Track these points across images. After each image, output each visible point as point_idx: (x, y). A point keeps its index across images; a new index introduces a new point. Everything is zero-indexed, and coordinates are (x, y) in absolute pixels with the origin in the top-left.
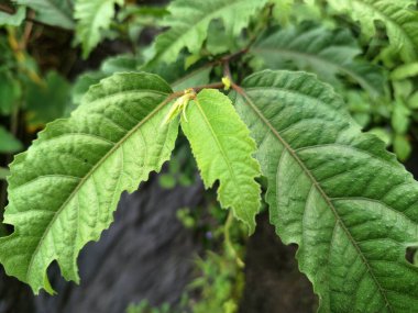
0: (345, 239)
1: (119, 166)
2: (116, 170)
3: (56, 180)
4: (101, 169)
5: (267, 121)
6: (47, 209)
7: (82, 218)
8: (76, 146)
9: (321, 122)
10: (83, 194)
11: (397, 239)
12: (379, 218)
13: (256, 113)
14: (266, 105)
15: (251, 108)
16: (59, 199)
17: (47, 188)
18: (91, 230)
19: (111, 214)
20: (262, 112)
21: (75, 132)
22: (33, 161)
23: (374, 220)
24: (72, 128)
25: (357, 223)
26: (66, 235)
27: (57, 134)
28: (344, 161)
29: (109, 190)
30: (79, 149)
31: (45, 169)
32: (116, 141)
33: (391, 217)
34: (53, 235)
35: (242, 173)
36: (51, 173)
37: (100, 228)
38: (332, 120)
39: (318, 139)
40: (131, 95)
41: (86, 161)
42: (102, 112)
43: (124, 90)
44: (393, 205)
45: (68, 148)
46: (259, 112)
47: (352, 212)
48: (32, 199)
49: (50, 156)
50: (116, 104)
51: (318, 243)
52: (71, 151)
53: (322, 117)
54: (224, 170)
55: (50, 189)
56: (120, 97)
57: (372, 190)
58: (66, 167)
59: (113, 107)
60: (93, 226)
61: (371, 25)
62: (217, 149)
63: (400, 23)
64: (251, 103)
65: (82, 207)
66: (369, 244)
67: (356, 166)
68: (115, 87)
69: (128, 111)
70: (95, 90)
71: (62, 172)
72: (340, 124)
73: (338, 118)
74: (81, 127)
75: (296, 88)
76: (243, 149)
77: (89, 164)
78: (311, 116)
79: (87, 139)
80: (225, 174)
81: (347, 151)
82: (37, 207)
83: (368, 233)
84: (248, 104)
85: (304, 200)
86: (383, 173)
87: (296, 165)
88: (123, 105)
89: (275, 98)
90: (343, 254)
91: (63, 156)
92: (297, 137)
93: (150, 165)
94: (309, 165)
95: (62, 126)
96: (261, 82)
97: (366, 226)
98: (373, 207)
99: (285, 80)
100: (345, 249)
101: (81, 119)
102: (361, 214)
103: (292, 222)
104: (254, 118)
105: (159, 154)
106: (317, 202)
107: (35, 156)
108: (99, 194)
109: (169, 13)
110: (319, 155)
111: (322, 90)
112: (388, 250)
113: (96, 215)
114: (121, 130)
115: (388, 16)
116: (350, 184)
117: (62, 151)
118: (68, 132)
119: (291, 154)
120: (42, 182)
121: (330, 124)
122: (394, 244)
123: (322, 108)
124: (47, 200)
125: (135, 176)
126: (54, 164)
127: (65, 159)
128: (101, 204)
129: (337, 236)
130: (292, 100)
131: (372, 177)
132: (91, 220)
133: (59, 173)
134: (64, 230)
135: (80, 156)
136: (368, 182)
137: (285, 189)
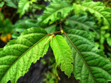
0: (92, 77)
1: (31, 55)
2: (30, 56)
3: (12, 57)
4: (25, 55)
5: (72, 43)
6: (8, 65)
7: (19, 69)
8: (19, 48)
9: (87, 45)
10: (20, 61)
11: (105, 79)
12: (101, 73)
13: (70, 41)
14: (73, 39)
15: (68, 39)
16: (12, 62)
17: (9, 59)
18: (21, 73)
19: (28, 69)
20: (71, 41)
21: (19, 43)
22: (6, 51)
23: (99, 73)
24: (18, 42)
25: (95, 74)
26: (14, 73)
27: (13, 44)
28: (93, 57)
29: (28, 62)
30: (19, 49)
31: (9, 54)
32: (30, 47)
33: (104, 72)
34: (10, 72)
35: (68, 61)
36: (10, 55)
37: (24, 72)
38: (90, 45)
39: (86, 50)
40: (36, 34)
41: (21, 52)
42: (27, 38)
43: (34, 32)
44: (105, 69)
45: (16, 48)
46: (70, 40)
47: (94, 70)
48: (4, 62)
49: (11, 50)
50: (31, 36)
51: (85, 79)
52: (17, 49)
53: (88, 44)
54: (63, 60)
55: (10, 59)
56: (32, 34)
57: (100, 65)
58: (15, 54)
59: (30, 37)
60: (22, 71)
61: (100, 18)
62: (61, 53)
63: (107, 18)
64: (68, 38)
65: (19, 65)
66: (98, 79)
67: (96, 58)
68: (31, 31)
69: (34, 39)
70: (25, 32)
71: (14, 55)
72: (92, 46)
73: (92, 45)
74: (20, 42)
75: (81, 35)
76: (69, 54)
77: (22, 53)
78: (85, 43)
79: (22, 46)
80: (63, 61)
81: (94, 54)
82: (5, 64)
83: (98, 76)
84: (67, 38)
85: (81, 67)
86: (103, 61)
87: (80, 56)
88: (33, 37)
89: (75, 37)
90: (91, 82)
91: (14, 50)
92: (81, 49)
93: (40, 55)
94: (83, 57)
95: (15, 41)
96: (72, 32)
97: (98, 74)
98: (100, 70)
99: (78, 33)
100: (92, 80)
101: (21, 40)
102: (96, 71)
103: (78, 73)
104: (69, 42)
105: (43, 52)
106: (85, 67)
107: (6, 49)
108: (24, 62)
109: (46, 9)
110: (86, 54)
111: (88, 36)
112: (103, 81)
113: (23, 68)
114: (32, 44)
115: (104, 16)
116: (94, 63)
117: (14, 49)
118: (17, 43)
119: (79, 53)
120: (7, 57)
121: (90, 46)
122: (105, 80)
123: (88, 41)
124: (9, 62)
125: (36, 58)
126: (11, 52)
127: (15, 51)
128: (25, 65)
129: (90, 77)
130: (80, 38)
131: (100, 61)
132: (22, 70)
133: (13, 55)
134: (13, 72)
135: (19, 51)
136: (99, 63)
137: (77, 64)
